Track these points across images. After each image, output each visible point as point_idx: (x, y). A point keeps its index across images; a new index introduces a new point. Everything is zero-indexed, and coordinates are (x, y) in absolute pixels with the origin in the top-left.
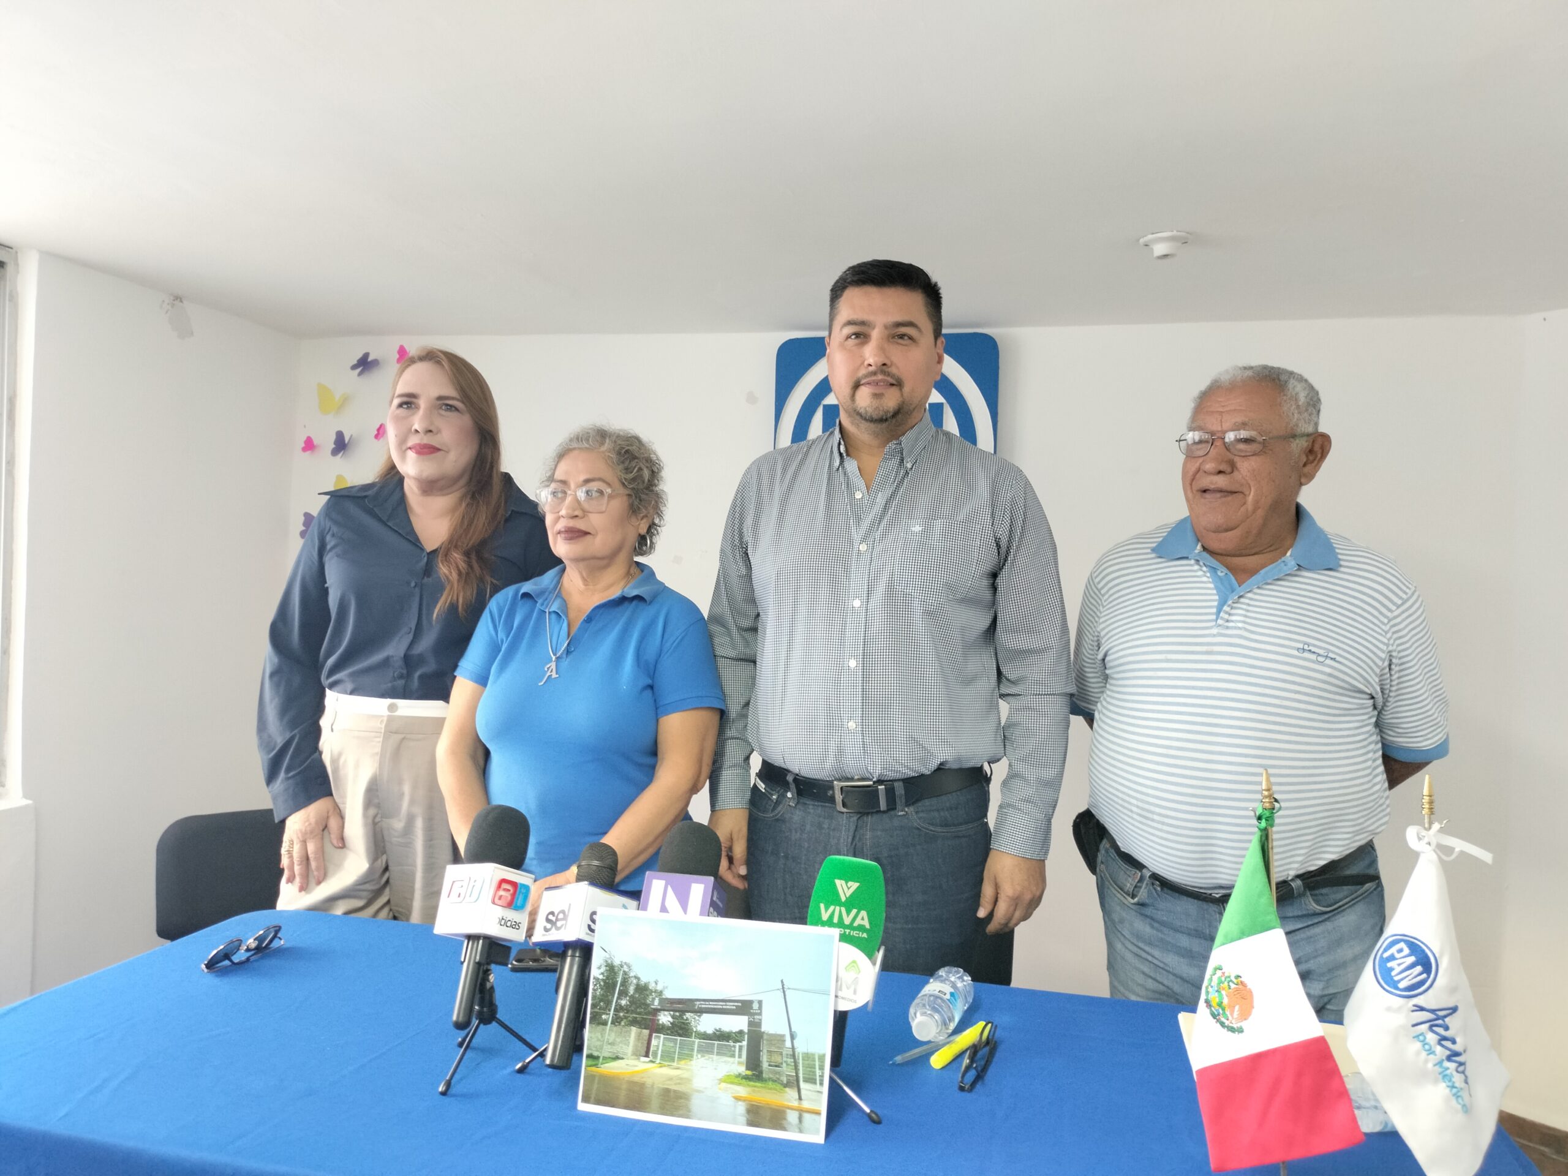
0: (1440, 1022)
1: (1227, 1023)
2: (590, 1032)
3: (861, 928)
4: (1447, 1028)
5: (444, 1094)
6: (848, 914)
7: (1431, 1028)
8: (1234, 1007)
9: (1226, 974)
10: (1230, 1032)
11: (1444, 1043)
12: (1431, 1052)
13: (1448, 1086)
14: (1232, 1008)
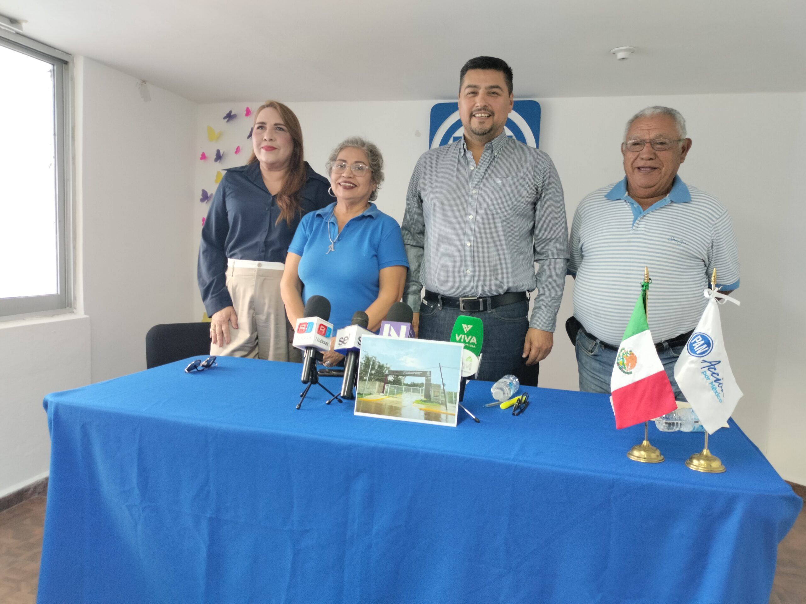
0: (713, 367)
1: (625, 371)
2: (359, 384)
3: (473, 344)
4: (715, 369)
5: (298, 409)
6: (468, 338)
7: (709, 369)
8: (629, 364)
9: (626, 351)
10: (627, 374)
11: (713, 375)
12: (708, 378)
13: (714, 392)
14: (628, 364)
